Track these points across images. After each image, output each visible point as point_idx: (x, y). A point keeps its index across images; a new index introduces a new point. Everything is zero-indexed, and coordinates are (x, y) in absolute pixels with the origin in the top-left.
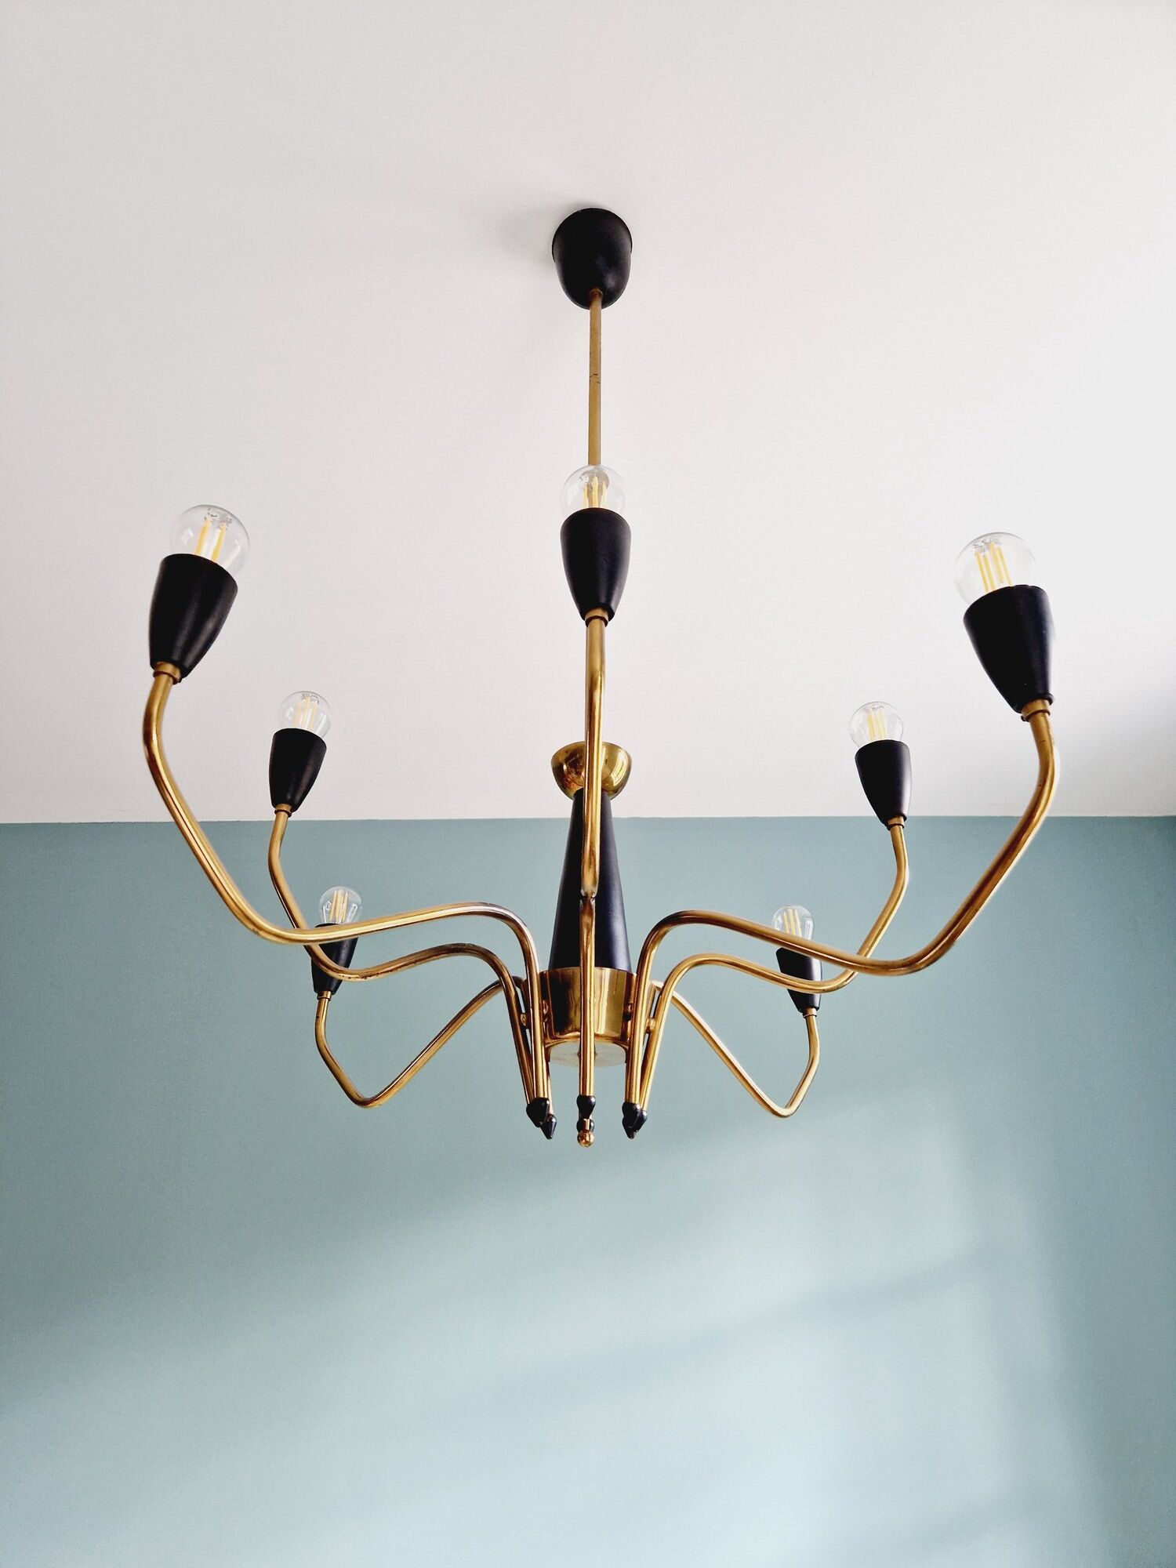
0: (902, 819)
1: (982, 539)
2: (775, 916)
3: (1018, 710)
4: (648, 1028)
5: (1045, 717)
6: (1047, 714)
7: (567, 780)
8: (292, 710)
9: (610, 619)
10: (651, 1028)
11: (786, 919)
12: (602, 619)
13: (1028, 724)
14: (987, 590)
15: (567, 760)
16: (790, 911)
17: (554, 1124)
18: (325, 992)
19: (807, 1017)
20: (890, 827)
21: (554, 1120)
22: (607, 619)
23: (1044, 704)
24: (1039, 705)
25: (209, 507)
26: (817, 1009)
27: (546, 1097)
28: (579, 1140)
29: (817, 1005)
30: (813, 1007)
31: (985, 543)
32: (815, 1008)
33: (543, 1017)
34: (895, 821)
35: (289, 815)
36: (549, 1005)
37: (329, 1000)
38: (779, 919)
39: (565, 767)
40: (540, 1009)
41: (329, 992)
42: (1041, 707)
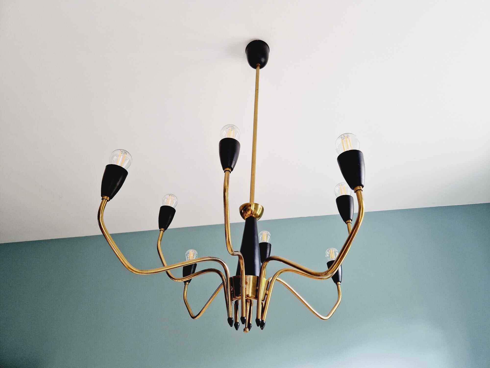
0: (350, 221)
1: (343, 135)
2: (326, 252)
3: (353, 189)
4: (266, 293)
5: (360, 191)
6: (361, 191)
7: (244, 216)
8: (166, 200)
9: (232, 171)
10: (267, 293)
11: (330, 253)
12: (229, 171)
13: (356, 194)
14: (344, 150)
15: (243, 209)
16: (331, 250)
17: (238, 325)
18: (187, 283)
19: (337, 285)
20: (347, 223)
21: (238, 324)
22: (230, 171)
23: (360, 188)
24: (358, 188)
25: (120, 150)
26: (341, 282)
27: (232, 317)
28: (244, 331)
29: (340, 281)
30: (339, 281)
31: (344, 137)
32: (340, 282)
33: (231, 291)
34: (348, 221)
35: (164, 232)
36: (233, 287)
37: (188, 285)
38: (328, 252)
39: (243, 211)
40: (230, 289)
41: (188, 283)
42: (359, 189)
